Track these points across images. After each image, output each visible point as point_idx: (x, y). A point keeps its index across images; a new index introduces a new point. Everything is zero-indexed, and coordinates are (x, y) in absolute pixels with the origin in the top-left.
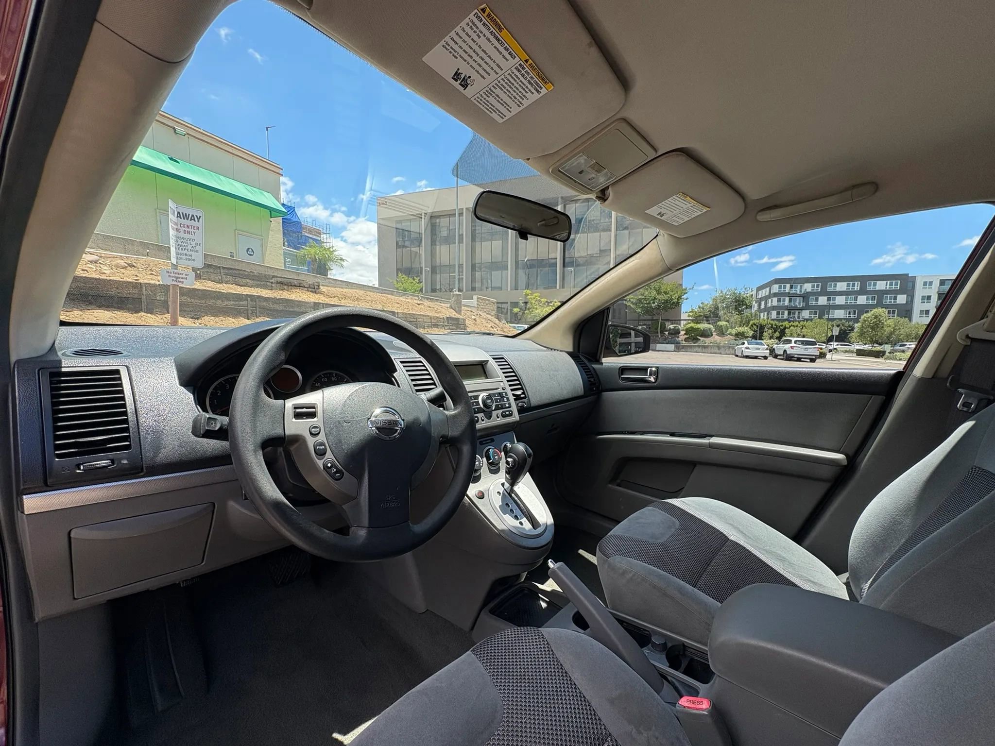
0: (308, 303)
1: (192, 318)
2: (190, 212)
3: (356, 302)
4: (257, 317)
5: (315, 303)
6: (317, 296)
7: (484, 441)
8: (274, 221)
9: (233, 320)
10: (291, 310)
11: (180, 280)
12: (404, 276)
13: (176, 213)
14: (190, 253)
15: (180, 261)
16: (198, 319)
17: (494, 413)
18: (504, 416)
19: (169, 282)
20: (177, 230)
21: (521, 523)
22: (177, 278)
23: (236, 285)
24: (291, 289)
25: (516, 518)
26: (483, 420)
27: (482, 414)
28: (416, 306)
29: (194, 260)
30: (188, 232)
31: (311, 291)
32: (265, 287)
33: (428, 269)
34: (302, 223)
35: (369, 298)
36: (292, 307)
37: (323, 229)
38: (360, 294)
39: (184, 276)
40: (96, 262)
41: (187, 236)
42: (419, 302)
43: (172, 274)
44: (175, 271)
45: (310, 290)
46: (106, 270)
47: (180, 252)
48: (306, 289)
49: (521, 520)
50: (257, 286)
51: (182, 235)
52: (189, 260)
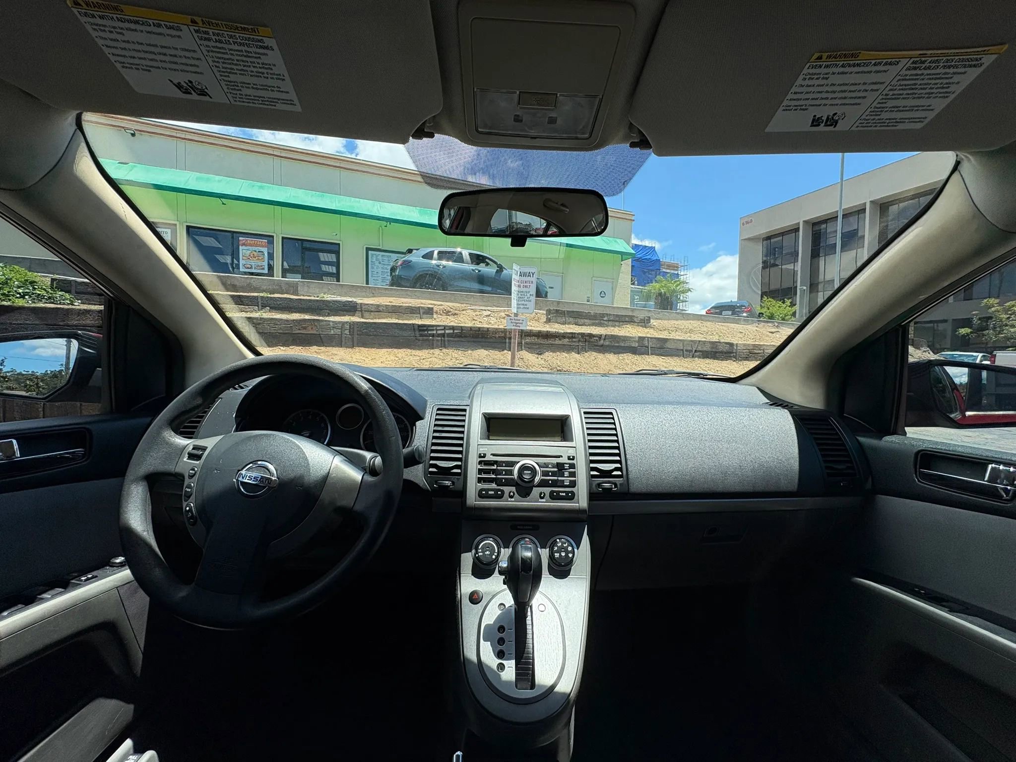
0: (633, 338)
1: (537, 354)
2: (527, 270)
3: (689, 334)
4: (586, 352)
5: (640, 337)
6: (646, 330)
7: (520, 525)
8: (625, 263)
9: (566, 355)
10: (617, 345)
11: (518, 325)
12: (770, 299)
13: (519, 273)
14: (526, 303)
15: (520, 310)
16: (541, 354)
17: (536, 491)
18: (554, 497)
19: (511, 327)
20: (519, 286)
21: (501, 667)
22: (517, 323)
23: (576, 324)
24: (622, 325)
25: (500, 655)
26: (511, 497)
27: (513, 489)
28: (767, 336)
29: (528, 308)
30: (526, 287)
31: (641, 326)
32: (600, 325)
33: (805, 288)
34: (661, 260)
35: (705, 329)
36: (618, 342)
37: (681, 262)
38: (694, 325)
39: (521, 322)
40: (489, 316)
41: (525, 289)
42: (773, 330)
43: (513, 321)
44: (516, 318)
45: (640, 324)
46: (493, 320)
47: (520, 303)
48: (636, 324)
49: (504, 662)
50: (593, 325)
51: (522, 289)
52: (525, 308)
